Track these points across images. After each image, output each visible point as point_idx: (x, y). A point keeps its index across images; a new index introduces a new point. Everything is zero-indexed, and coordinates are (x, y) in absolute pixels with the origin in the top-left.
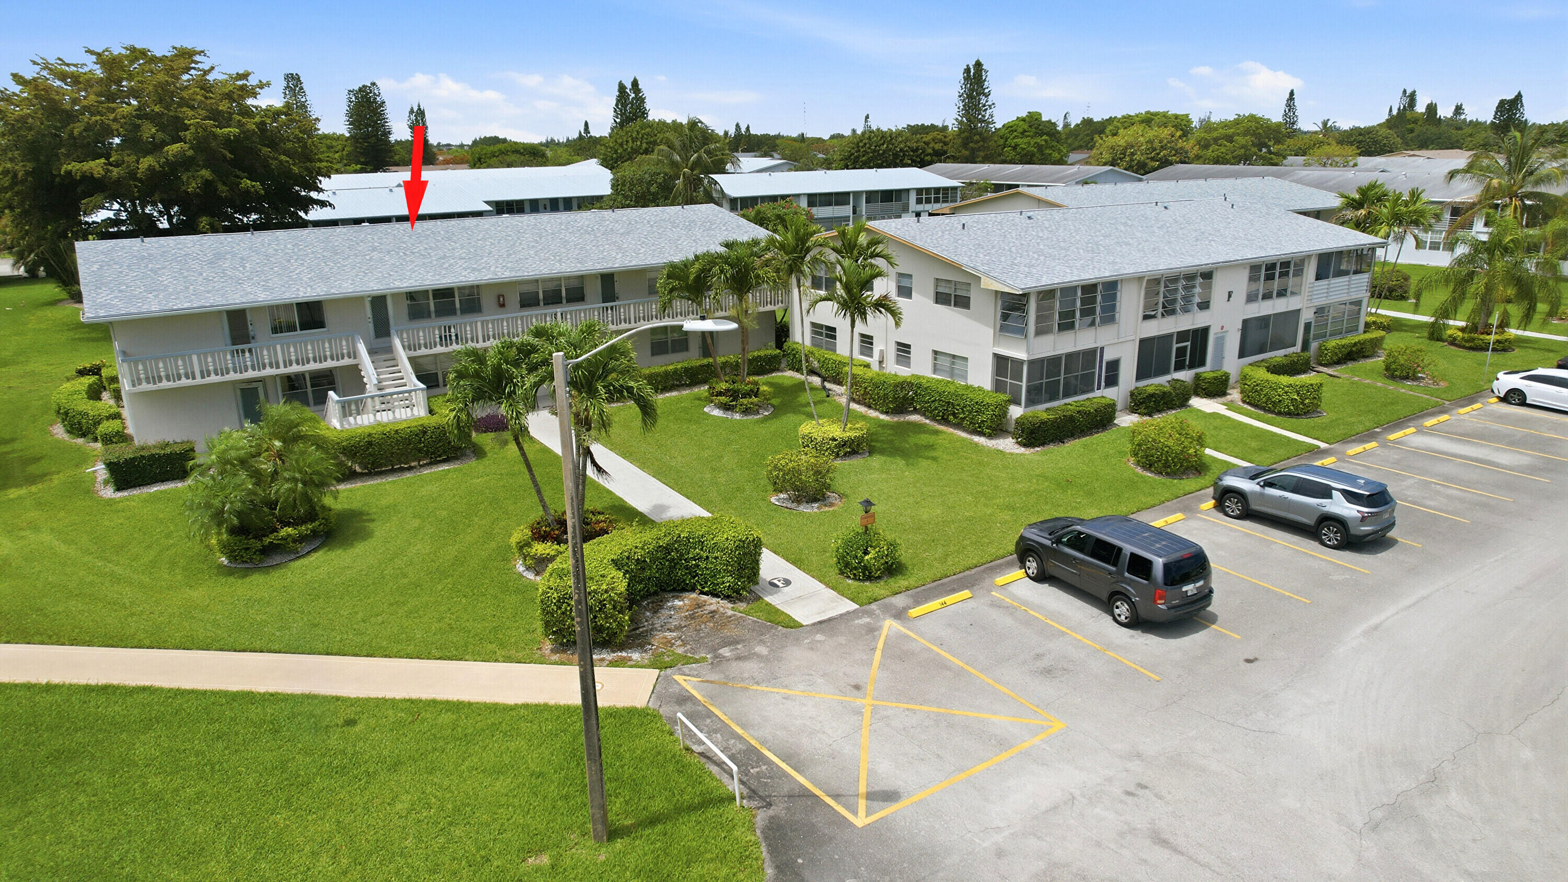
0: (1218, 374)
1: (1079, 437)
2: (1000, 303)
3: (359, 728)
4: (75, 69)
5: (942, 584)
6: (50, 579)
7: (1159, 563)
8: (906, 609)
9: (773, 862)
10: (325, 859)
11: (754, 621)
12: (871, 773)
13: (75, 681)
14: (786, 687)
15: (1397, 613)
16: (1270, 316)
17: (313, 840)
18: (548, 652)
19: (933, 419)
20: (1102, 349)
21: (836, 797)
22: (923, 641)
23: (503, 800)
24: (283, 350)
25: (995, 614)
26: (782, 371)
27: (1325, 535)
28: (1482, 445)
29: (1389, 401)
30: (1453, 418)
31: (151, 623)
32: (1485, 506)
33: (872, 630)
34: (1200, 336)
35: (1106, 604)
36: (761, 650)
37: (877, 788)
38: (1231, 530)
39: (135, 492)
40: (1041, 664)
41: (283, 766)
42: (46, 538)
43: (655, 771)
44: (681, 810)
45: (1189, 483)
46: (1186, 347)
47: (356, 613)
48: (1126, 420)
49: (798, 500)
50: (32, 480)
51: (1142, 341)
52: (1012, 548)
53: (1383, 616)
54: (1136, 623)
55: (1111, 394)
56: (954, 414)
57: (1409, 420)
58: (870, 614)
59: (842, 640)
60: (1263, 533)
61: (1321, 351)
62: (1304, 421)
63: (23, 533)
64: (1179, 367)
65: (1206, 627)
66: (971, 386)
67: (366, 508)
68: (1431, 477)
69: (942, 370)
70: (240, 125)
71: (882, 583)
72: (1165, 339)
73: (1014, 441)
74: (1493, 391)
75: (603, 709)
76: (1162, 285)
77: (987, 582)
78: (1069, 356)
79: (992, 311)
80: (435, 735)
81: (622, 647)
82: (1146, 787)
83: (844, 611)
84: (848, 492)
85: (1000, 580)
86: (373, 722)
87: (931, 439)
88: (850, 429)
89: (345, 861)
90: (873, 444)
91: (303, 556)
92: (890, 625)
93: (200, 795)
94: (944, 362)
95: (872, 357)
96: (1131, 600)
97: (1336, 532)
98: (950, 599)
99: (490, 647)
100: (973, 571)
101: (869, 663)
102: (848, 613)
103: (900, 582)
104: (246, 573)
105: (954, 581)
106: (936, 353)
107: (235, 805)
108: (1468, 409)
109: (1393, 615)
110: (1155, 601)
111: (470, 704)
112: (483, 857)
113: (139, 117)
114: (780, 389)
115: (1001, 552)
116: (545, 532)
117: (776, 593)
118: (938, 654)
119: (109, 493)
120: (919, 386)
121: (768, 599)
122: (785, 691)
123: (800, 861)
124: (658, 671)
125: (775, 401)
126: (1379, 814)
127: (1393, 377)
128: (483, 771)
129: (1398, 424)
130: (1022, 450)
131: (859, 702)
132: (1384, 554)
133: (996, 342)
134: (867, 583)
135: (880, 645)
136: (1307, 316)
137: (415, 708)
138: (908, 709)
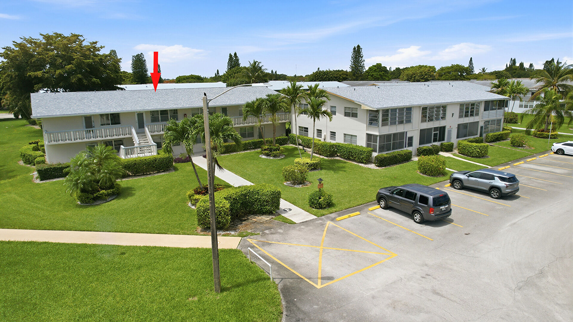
0: (449, 143)
1: (399, 164)
2: (368, 115)
3: (126, 255)
4: (35, 41)
5: (348, 210)
6: (13, 209)
7: (431, 198)
8: (335, 218)
9: (285, 300)
10: (110, 298)
11: (278, 222)
12: (322, 271)
13: (19, 240)
14: (290, 243)
15: (522, 219)
16: (467, 123)
17: (106, 292)
18: (199, 231)
19: (345, 158)
20: (406, 132)
21: (309, 279)
22: (342, 228)
23: (180, 279)
24: (104, 131)
25: (369, 219)
26: (288, 144)
27: (493, 194)
28: (549, 167)
29: (513, 153)
30: (537, 159)
31: (50, 222)
32: (552, 186)
33: (323, 225)
34: (442, 129)
35: (411, 216)
36: (281, 231)
37: (325, 276)
38: (457, 193)
39: (48, 181)
40: (387, 235)
41: (96, 267)
42: (13, 195)
43: (240, 269)
44: (249, 282)
45: (441, 179)
46: (437, 133)
47: (128, 219)
48: (415, 159)
49: (294, 184)
50: (10, 178)
51: (421, 130)
52: (375, 198)
53: (517, 220)
54: (423, 222)
55: (410, 149)
56: (352, 156)
57: (521, 159)
58: (322, 220)
59: (311, 228)
60: (469, 194)
61: (487, 137)
62: (482, 159)
63: (5, 194)
64: (435, 140)
65: (450, 223)
66: (358, 146)
67: (133, 187)
68: (531, 177)
69: (347, 141)
70: (93, 59)
71: (326, 210)
72: (430, 130)
73: (374, 165)
74: (552, 150)
75: (220, 249)
76: (428, 110)
77: (366, 209)
78: (395, 135)
79: (365, 117)
80: (155, 258)
81: (227, 230)
82: (430, 275)
83: (312, 219)
84: (313, 181)
85: (371, 208)
86: (131, 253)
87: (344, 165)
88: (314, 160)
89: (118, 299)
90: (322, 166)
91: (109, 201)
92: (329, 223)
93: (64, 277)
94: (348, 138)
95: (321, 138)
96: (420, 212)
97: (497, 192)
98: (351, 215)
99: (178, 230)
100: (360, 206)
101: (322, 235)
102: (313, 219)
103: (333, 209)
104: (87, 207)
105: (353, 209)
106: (345, 134)
107: (77, 280)
108: (543, 156)
109: (520, 220)
110: (430, 212)
111: (169, 248)
112: (171, 298)
113: (56, 56)
114: (287, 150)
115: (371, 200)
116: (199, 191)
117: (286, 213)
118: (348, 232)
119: (38, 181)
120: (339, 146)
121: (283, 215)
122: (290, 244)
123: (295, 300)
124: (241, 238)
125: (285, 154)
126: (521, 284)
127: (514, 146)
128: (173, 269)
129: (518, 160)
130: (378, 168)
131: (318, 248)
132: (515, 200)
133: (367, 129)
134: (320, 210)
135: (326, 229)
136: (481, 124)
137: (148, 249)
138: (337, 250)
